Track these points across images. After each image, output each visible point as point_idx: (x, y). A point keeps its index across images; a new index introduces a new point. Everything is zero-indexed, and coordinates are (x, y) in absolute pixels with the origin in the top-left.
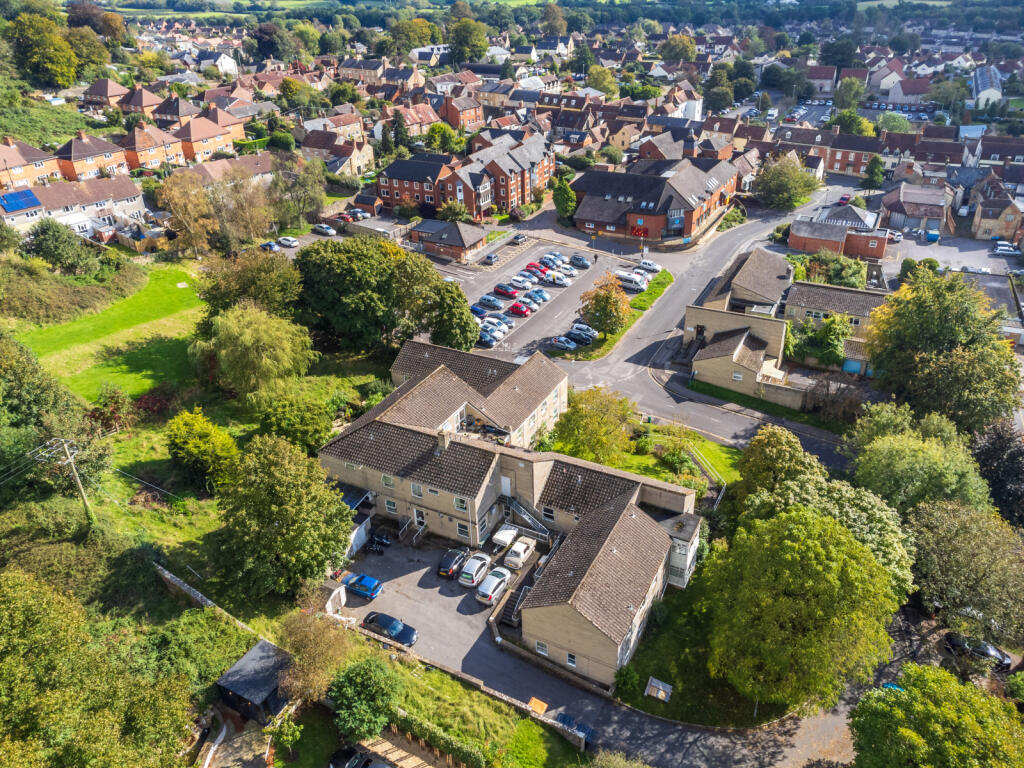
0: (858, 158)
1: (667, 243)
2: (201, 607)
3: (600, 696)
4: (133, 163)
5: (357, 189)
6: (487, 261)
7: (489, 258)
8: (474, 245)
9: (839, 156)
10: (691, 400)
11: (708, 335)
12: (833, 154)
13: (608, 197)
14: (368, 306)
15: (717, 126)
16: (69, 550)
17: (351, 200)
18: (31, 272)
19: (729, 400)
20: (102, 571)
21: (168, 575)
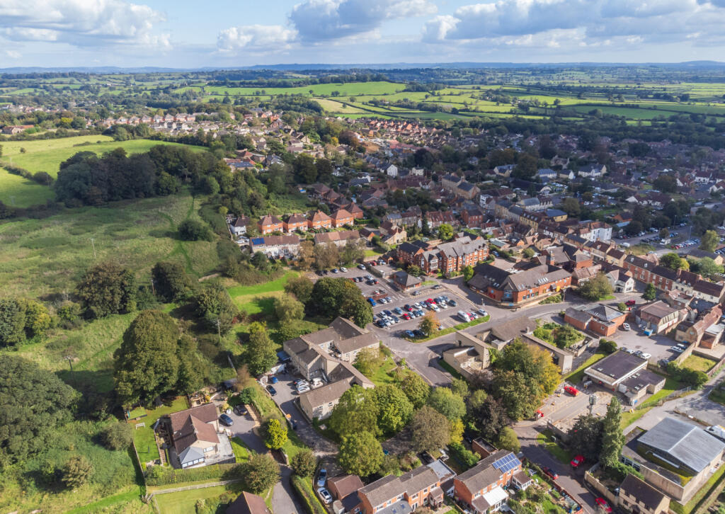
0: (664, 281)
1: (502, 304)
2: (231, 367)
3: (307, 422)
4: (310, 226)
5: (386, 251)
6: (414, 294)
7: (415, 292)
8: (412, 286)
9: (654, 277)
10: (435, 367)
11: (462, 345)
12: (652, 276)
13: (486, 277)
14: (330, 302)
15: (599, 247)
16: (213, 346)
17: (382, 255)
18: (248, 268)
19: (448, 371)
20: (217, 354)
21: (229, 359)
